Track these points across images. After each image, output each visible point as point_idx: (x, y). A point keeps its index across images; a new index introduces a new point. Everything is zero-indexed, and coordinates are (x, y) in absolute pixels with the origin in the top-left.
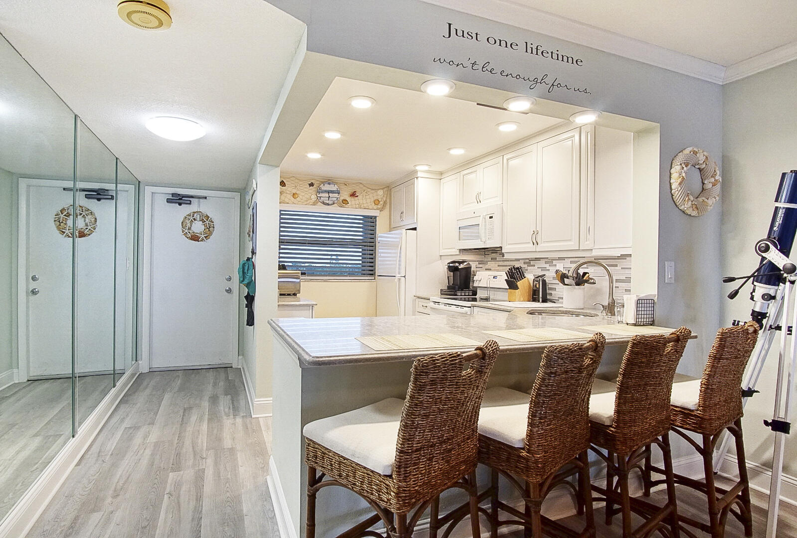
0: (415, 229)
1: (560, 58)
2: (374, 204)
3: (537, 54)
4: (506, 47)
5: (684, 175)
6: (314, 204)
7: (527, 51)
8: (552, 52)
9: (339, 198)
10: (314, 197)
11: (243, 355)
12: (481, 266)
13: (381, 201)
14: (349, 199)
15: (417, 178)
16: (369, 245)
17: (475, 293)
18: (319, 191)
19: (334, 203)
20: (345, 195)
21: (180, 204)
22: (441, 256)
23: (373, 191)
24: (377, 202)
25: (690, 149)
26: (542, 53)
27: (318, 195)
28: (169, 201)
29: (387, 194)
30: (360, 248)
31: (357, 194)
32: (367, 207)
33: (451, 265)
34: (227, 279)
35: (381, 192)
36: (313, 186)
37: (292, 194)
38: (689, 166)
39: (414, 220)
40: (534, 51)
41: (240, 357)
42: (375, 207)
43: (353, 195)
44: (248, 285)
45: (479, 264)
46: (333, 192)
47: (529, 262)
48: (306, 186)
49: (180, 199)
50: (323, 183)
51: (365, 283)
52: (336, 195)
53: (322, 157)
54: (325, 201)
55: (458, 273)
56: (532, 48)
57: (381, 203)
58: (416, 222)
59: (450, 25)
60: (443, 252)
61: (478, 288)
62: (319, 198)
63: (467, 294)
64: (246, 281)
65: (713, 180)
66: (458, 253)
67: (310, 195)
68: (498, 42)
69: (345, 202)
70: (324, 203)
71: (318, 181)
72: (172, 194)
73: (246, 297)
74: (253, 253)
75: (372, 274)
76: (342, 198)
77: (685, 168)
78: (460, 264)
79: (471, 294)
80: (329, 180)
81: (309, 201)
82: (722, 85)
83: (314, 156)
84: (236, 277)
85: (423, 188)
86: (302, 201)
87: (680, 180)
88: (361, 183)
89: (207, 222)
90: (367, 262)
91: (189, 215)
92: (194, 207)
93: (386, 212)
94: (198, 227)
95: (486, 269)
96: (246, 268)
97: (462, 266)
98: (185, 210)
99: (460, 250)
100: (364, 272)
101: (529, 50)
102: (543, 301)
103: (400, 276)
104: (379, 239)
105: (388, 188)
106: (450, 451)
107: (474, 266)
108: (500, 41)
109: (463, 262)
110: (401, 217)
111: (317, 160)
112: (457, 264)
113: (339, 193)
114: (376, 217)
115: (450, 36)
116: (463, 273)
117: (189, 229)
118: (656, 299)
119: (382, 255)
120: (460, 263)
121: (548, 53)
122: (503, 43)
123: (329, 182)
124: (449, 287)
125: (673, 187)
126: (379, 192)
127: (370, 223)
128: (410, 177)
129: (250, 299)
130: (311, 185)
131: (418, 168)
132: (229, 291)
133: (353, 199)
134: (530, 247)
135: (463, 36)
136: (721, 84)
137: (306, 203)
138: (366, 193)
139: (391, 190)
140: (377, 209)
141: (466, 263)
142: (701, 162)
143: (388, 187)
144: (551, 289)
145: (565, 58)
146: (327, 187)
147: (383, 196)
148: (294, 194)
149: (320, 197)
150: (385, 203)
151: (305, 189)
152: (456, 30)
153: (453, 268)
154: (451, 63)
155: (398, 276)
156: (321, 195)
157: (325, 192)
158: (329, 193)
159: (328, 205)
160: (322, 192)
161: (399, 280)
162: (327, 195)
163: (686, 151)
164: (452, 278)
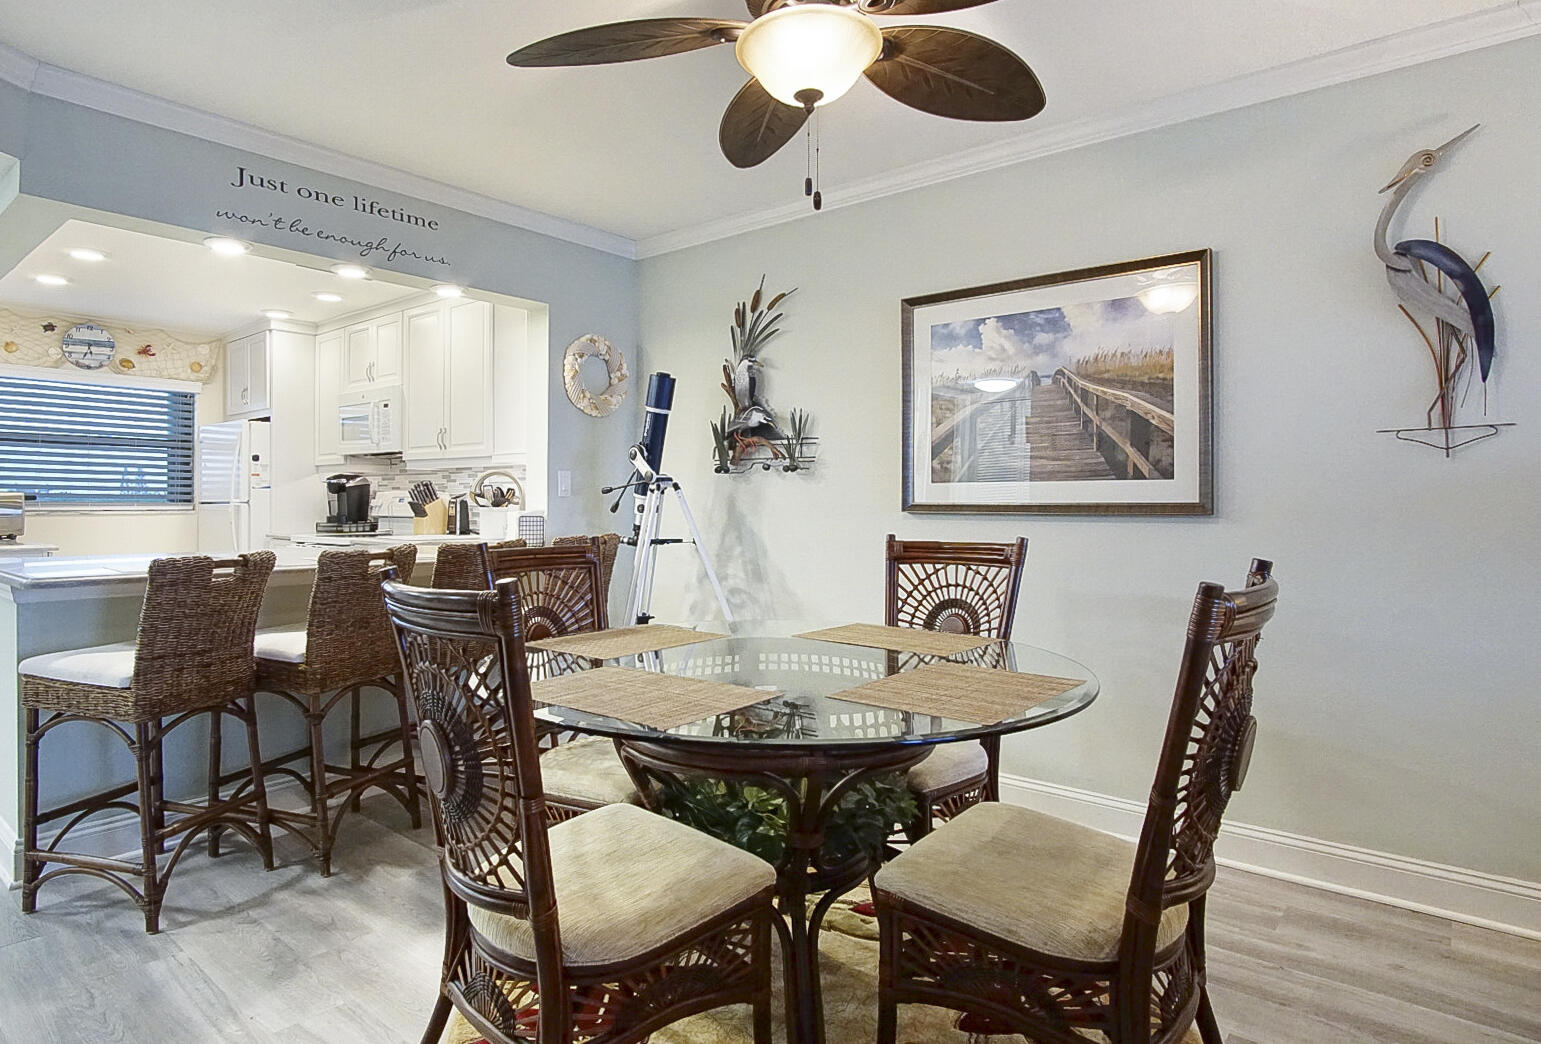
0: (267, 419)
1: (406, 218)
2: (189, 371)
3: (372, 212)
4: (326, 201)
5: (577, 367)
6: (57, 365)
7: (356, 209)
8: (394, 211)
9: (114, 356)
10: (55, 352)
12: (385, 482)
13: (206, 365)
14: (135, 359)
15: (270, 331)
16: (181, 448)
17: (374, 527)
18: (68, 340)
19: (101, 366)
20: (127, 350)
22: (317, 466)
23: (189, 347)
24: (197, 368)
25: (588, 336)
26: (379, 211)
27: (64, 349)
29: (218, 353)
30: (163, 452)
31: (153, 352)
32: (175, 376)
33: (332, 481)
35: (204, 350)
36: (53, 330)
37: (4, 344)
38: (586, 357)
39: (265, 405)
40: (368, 209)
42: (193, 376)
43: (145, 351)
45: (384, 479)
46: (98, 344)
47: (449, 474)
48: (36, 330)
50: (78, 326)
51: (173, 517)
52: (107, 351)
53: (71, 284)
54: (81, 361)
55: (345, 494)
56: (364, 205)
57: (204, 369)
58: (268, 406)
59: (242, 170)
60: (320, 460)
61: (380, 520)
62: (67, 354)
63: (361, 529)
65: (618, 374)
66: (342, 462)
67: (46, 347)
68: (314, 195)
69: (126, 364)
70: (78, 364)
71: (63, 320)
75: (189, 501)
76: (121, 357)
77: (579, 360)
78: (348, 480)
79: (368, 529)
80: (90, 320)
81: (44, 359)
82: (636, 261)
83: (51, 280)
85: (281, 349)
86: (27, 358)
87: (572, 373)
88: (162, 331)
90: (178, 478)
93: (216, 387)
95: (393, 488)
97: (352, 483)
99: (346, 457)
100: (172, 497)
101: (360, 207)
102: (462, 533)
103: (238, 501)
104: (201, 435)
105: (221, 342)
106: (209, 665)
107: (374, 483)
108: (317, 194)
109: (353, 477)
110: (243, 397)
111: (59, 289)
112: (344, 481)
113: (113, 347)
114: (192, 396)
115: (241, 184)
116: (355, 494)
118: (545, 515)
119: (209, 465)
120: (349, 478)
121: (387, 212)
122: (322, 197)
123: (90, 324)
124: (330, 520)
125: (567, 382)
126: (199, 349)
127: (182, 405)
128: (257, 330)
130: (49, 327)
131: (269, 315)
133: (143, 358)
134: (437, 452)
135: (262, 185)
136: (634, 258)
137: (36, 363)
138: (173, 348)
139: (225, 346)
140: (197, 381)
141: (358, 479)
142: (604, 353)
143: (220, 340)
144: (474, 515)
145: (413, 220)
146: (85, 334)
147: (211, 357)
148: (7, 344)
149: (70, 353)
150: (214, 369)
151: (36, 336)
152: (252, 177)
153: (336, 488)
154: (244, 219)
155: (234, 501)
156: (71, 348)
157: (82, 342)
158: (90, 345)
159: (89, 367)
160: (74, 344)
161: (238, 509)
162: (85, 349)
163: (583, 339)
164: (335, 504)
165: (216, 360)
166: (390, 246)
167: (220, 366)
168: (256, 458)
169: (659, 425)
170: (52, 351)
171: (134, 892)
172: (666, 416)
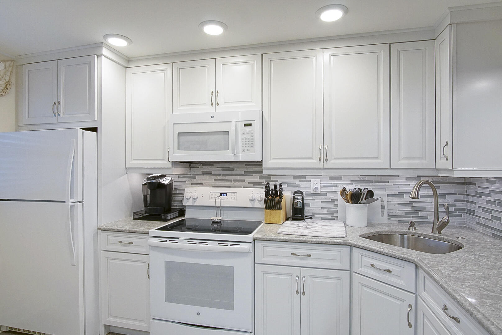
0: (95, 130)
15: (99, 56)
22: (127, 168)
29: (11, 72)
60: (131, 163)
105: (13, 63)
110: (54, 110)
131: (110, 40)
150: (8, 84)
165: (10, 77)
167: (13, 81)
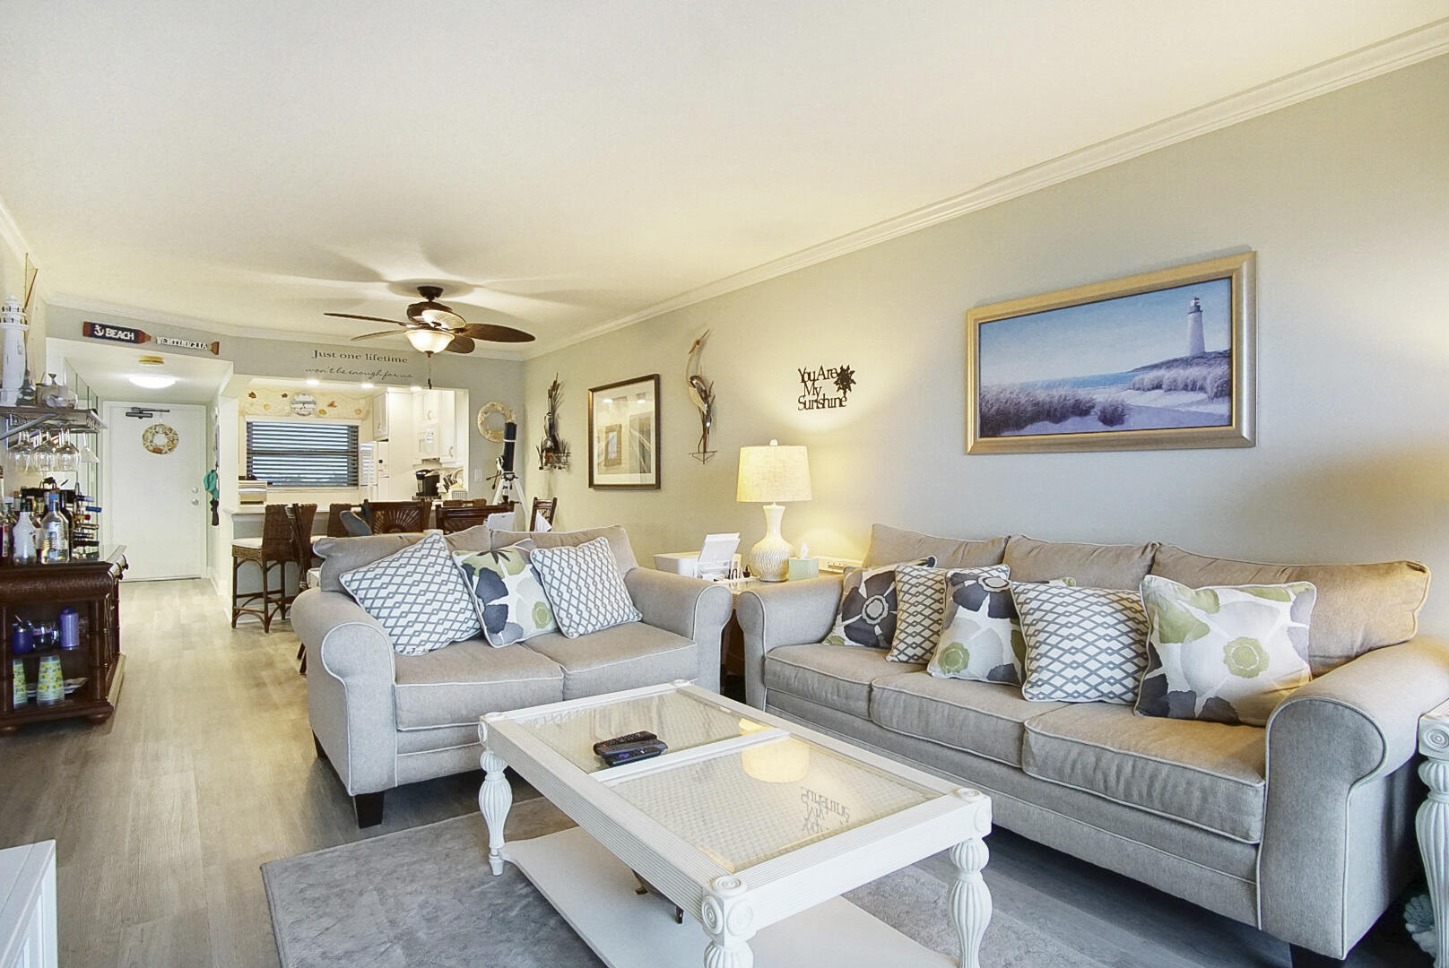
0: (387, 440)
1: (391, 360)
2: (355, 414)
3: (374, 359)
4: (353, 358)
5: (483, 419)
6: (288, 415)
7: (367, 359)
8: (385, 357)
9: (316, 408)
10: (287, 408)
11: (212, 566)
13: (363, 410)
14: (326, 409)
15: (388, 393)
16: (353, 454)
18: (293, 402)
19: (310, 414)
20: (323, 405)
21: (140, 418)
23: (355, 400)
24: (359, 412)
25: (491, 403)
26: (378, 358)
27: (292, 406)
28: (127, 414)
29: (370, 403)
30: (347, 459)
31: (336, 404)
32: (348, 417)
33: (419, 473)
34: (194, 503)
36: (287, 397)
37: (263, 405)
38: (489, 413)
41: (209, 568)
42: (357, 416)
43: (331, 405)
44: (212, 493)
46: (308, 403)
48: (278, 397)
49: (140, 413)
50: (298, 394)
52: (312, 406)
54: (300, 412)
55: (425, 480)
57: (363, 412)
58: (387, 433)
62: (293, 409)
64: (210, 489)
66: (424, 463)
67: (283, 406)
68: (347, 356)
69: (322, 412)
70: (298, 414)
71: (291, 392)
72: (133, 408)
73: (211, 503)
74: (217, 466)
75: (356, 485)
76: (319, 409)
77: (485, 415)
80: (304, 391)
81: (283, 412)
84: (203, 487)
86: (275, 412)
87: (481, 422)
88: (341, 392)
89: (171, 435)
90: (352, 472)
91: (151, 428)
92: (157, 419)
93: (369, 422)
94: (161, 440)
96: (211, 478)
97: (429, 474)
98: (146, 423)
99: (423, 460)
100: (349, 482)
101: (369, 358)
103: (372, 484)
104: (362, 449)
105: (373, 396)
108: (349, 356)
109: (427, 471)
110: (379, 428)
112: (425, 473)
113: (315, 404)
114: (357, 427)
115: (316, 357)
116: (430, 481)
117: (151, 442)
119: (364, 464)
121: (381, 358)
123: (304, 393)
124: (418, 494)
125: (479, 426)
126: (361, 400)
127: (353, 431)
128: (383, 392)
129: (215, 504)
130: (285, 396)
132: (196, 503)
133: (331, 408)
135: (325, 356)
136: (521, 360)
137: (279, 414)
138: (346, 403)
139: (373, 399)
140: (360, 419)
141: (432, 472)
142: (501, 410)
145: (395, 360)
146: (302, 398)
147: (366, 407)
148: (265, 405)
149: (295, 408)
150: (368, 412)
151: (278, 400)
152: (320, 353)
153: (420, 477)
154: (317, 370)
155: (370, 484)
156: (295, 406)
157: (301, 402)
158: (304, 404)
159: (304, 415)
160: (297, 403)
161: (372, 489)
162: (301, 406)
163: (488, 405)
164: (421, 487)
165: (369, 407)
166: (383, 373)
167: (371, 410)
168: (381, 461)
169: (509, 449)
170: (286, 408)
171: (262, 619)
172: (513, 443)
